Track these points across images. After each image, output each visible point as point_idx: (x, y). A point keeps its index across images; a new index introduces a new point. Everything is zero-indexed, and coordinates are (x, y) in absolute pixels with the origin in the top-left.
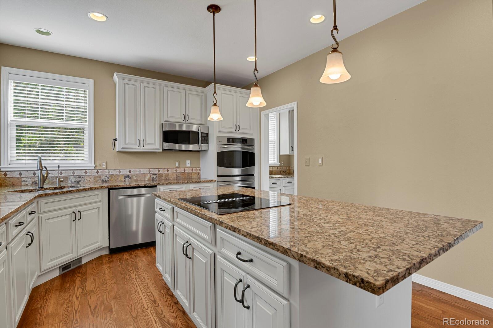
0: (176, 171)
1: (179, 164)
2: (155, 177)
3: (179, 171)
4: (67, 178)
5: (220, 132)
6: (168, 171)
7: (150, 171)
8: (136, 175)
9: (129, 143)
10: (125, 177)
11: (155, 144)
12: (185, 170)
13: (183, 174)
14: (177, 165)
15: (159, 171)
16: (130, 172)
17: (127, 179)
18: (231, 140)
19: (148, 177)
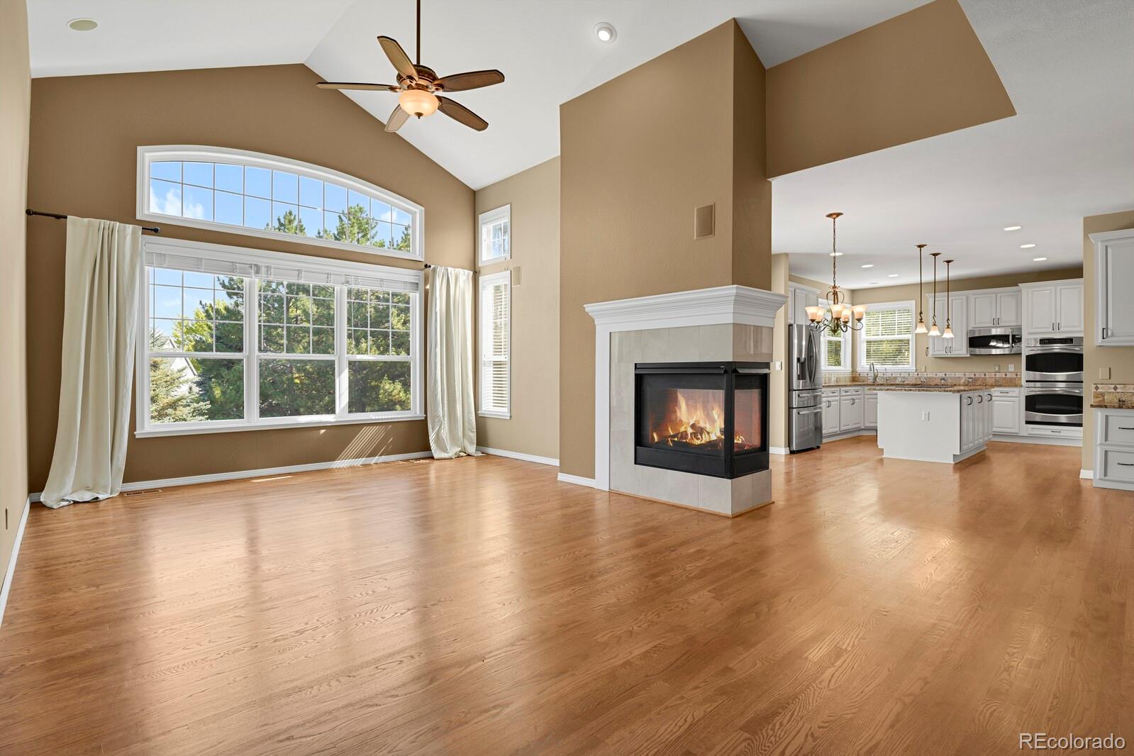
0: (995, 375)
1: (999, 369)
2: (970, 380)
3: (998, 375)
4: (896, 378)
5: (1030, 333)
6: (985, 375)
7: (965, 375)
8: (951, 378)
9: (937, 351)
10: (941, 379)
11: (961, 350)
12: (1006, 375)
13: (1003, 379)
14: (997, 369)
15: (975, 375)
16: (945, 375)
17: (943, 381)
18: (1043, 341)
19: (963, 381)
